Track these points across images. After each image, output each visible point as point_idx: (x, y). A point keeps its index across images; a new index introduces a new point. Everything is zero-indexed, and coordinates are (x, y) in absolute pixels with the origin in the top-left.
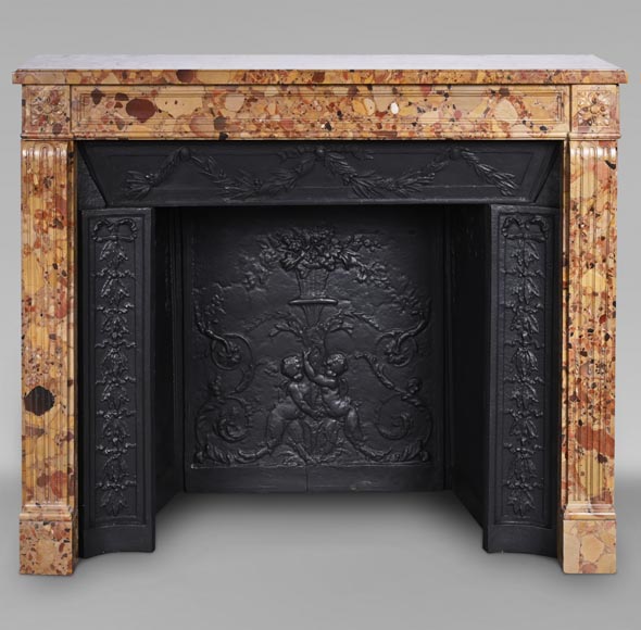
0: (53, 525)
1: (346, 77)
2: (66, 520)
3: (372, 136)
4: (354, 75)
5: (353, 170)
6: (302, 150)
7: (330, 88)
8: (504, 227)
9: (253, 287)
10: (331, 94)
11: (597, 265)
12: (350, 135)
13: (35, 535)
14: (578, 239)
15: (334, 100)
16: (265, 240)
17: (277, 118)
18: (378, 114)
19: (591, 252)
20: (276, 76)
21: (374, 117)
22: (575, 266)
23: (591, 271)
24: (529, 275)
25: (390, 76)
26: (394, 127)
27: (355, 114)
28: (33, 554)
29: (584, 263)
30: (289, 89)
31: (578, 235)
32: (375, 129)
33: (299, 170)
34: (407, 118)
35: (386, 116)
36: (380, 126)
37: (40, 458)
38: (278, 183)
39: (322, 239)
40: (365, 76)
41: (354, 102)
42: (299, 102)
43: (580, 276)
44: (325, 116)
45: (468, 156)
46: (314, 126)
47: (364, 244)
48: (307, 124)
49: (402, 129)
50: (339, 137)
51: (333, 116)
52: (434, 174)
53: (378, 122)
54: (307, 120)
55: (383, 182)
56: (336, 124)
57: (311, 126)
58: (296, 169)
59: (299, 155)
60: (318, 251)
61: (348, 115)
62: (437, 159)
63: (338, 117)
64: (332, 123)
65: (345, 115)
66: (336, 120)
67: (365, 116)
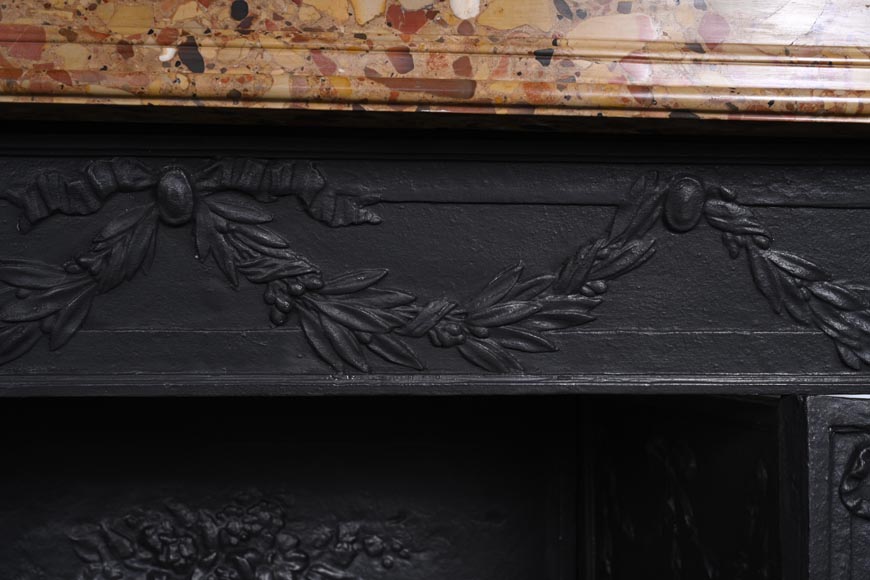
3: (372, 92)
5: (303, 264)
6: (103, 179)
8: (849, 476)
16: (95, 540)
18: (398, 16)
21: (381, 26)
26: (463, 66)
27: (305, 15)
34: (515, 37)
35: (431, 29)
36: (404, 59)
39: (251, 535)
44: (178, 16)
45: (728, 216)
46: (131, 53)
47: (365, 548)
48: (101, 43)
49: (497, 73)
50: (234, 96)
51: (213, 20)
52: (601, 284)
53: (394, 45)
54: (102, 29)
55: (415, 313)
56: (224, 46)
57: (120, 51)
58: (83, 260)
59: (94, 203)
60: (237, 566)
61: (277, 17)
62: (619, 227)
63: (233, 24)
64: (207, 41)
65: (264, 16)
66: (225, 32)
67: (344, 23)
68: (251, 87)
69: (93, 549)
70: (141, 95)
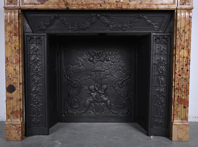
0: (15, 126)
2: (19, 124)
5: (109, 22)
6: (93, 15)
8: (155, 40)
9: (81, 66)
11: (185, 48)
12: (108, 8)
13: (10, 129)
14: (179, 40)
17: (85, 3)
18: (117, 2)
19: (183, 44)
21: (115, 3)
22: (178, 48)
23: (183, 50)
24: (162, 54)
26: (122, 6)
27: (109, 2)
28: (9, 134)
29: (181, 48)
31: (179, 39)
32: (116, 6)
33: (92, 22)
34: (126, 3)
35: (119, 3)
37: (12, 106)
38: (86, 26)
39: (100, 53)
43: (179, 52)
44: (100, 2)
45: (144, 17)
46: (96, 5)
47: (112, 54)
48: (94, 5)
49: (124, 6)
50: (104, 8)
51: (102, 2)
52: (134, 23)
54: (94, 3)
55: (118, 26)
59: (92, 17)
60: (99, 56)
62: (135, 18)
63: (104, 3)
64: (102, 4)
65: (106, 2)
67: (112, 2)
69: (84, 54)
70: (97, 9)
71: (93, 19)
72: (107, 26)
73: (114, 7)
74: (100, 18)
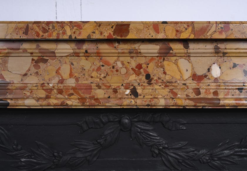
1: (157, 30)
3: (189, 104)
4: (168, 27)
6: (105, 119)
7: (136, 46)
10: (138, 53)
12: (161, 103)
15: (142, 61)
17: (71, 82)
18: (195, 77)
20: (68, 29)
21: (190, 81)
25: (213, 29)
26: (216, 93)
27: (168, 78)
30: (85, 46)
32: (193, 95)
33: (102, 141)
34: (231, 82)
35: (205, 80)
36: (197, 91)
38: (79, 155)
40: (182, 28)
41: (165, 63)
42: (98, 63)
44: (130, 79)
46: (117, 92)
48: (108, 89)
49: (226, 95)
50: (148, 105)
51: (140, 80)
53: (195, 87)
54: (108, 85)
55: (196, 154)
56: (144, 89)
57: (114, 91)
58: (98, 141)
59: (102, 125)
61: (159, 79)
63: (146, 81)
64: (139, 88)
65: (155, 78)
66: (144, 84)
67: (179, 80)
68: (153, 103)
70: (121, 106)
71: (107, 132)
72: (157, 155)
73: (188, 98)
74: (131, 130)
